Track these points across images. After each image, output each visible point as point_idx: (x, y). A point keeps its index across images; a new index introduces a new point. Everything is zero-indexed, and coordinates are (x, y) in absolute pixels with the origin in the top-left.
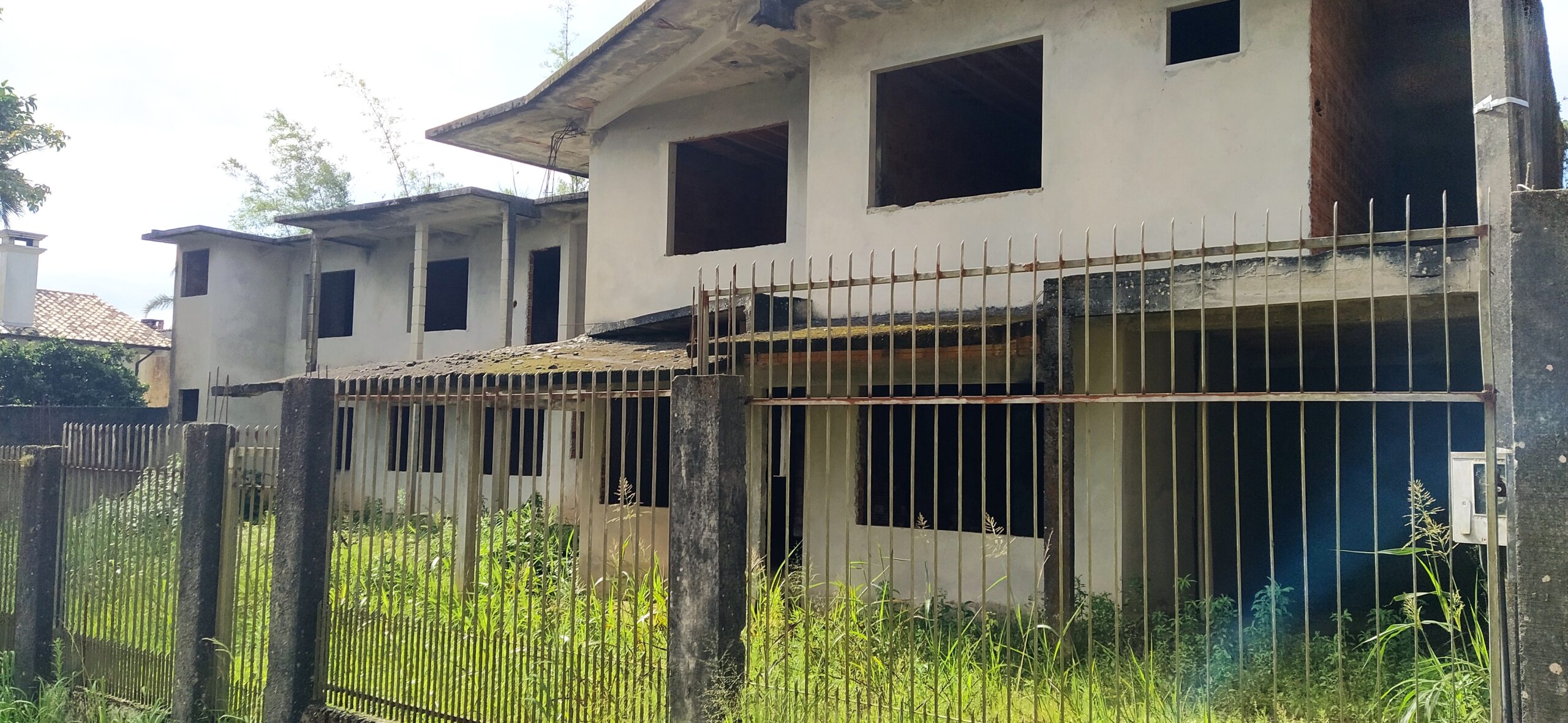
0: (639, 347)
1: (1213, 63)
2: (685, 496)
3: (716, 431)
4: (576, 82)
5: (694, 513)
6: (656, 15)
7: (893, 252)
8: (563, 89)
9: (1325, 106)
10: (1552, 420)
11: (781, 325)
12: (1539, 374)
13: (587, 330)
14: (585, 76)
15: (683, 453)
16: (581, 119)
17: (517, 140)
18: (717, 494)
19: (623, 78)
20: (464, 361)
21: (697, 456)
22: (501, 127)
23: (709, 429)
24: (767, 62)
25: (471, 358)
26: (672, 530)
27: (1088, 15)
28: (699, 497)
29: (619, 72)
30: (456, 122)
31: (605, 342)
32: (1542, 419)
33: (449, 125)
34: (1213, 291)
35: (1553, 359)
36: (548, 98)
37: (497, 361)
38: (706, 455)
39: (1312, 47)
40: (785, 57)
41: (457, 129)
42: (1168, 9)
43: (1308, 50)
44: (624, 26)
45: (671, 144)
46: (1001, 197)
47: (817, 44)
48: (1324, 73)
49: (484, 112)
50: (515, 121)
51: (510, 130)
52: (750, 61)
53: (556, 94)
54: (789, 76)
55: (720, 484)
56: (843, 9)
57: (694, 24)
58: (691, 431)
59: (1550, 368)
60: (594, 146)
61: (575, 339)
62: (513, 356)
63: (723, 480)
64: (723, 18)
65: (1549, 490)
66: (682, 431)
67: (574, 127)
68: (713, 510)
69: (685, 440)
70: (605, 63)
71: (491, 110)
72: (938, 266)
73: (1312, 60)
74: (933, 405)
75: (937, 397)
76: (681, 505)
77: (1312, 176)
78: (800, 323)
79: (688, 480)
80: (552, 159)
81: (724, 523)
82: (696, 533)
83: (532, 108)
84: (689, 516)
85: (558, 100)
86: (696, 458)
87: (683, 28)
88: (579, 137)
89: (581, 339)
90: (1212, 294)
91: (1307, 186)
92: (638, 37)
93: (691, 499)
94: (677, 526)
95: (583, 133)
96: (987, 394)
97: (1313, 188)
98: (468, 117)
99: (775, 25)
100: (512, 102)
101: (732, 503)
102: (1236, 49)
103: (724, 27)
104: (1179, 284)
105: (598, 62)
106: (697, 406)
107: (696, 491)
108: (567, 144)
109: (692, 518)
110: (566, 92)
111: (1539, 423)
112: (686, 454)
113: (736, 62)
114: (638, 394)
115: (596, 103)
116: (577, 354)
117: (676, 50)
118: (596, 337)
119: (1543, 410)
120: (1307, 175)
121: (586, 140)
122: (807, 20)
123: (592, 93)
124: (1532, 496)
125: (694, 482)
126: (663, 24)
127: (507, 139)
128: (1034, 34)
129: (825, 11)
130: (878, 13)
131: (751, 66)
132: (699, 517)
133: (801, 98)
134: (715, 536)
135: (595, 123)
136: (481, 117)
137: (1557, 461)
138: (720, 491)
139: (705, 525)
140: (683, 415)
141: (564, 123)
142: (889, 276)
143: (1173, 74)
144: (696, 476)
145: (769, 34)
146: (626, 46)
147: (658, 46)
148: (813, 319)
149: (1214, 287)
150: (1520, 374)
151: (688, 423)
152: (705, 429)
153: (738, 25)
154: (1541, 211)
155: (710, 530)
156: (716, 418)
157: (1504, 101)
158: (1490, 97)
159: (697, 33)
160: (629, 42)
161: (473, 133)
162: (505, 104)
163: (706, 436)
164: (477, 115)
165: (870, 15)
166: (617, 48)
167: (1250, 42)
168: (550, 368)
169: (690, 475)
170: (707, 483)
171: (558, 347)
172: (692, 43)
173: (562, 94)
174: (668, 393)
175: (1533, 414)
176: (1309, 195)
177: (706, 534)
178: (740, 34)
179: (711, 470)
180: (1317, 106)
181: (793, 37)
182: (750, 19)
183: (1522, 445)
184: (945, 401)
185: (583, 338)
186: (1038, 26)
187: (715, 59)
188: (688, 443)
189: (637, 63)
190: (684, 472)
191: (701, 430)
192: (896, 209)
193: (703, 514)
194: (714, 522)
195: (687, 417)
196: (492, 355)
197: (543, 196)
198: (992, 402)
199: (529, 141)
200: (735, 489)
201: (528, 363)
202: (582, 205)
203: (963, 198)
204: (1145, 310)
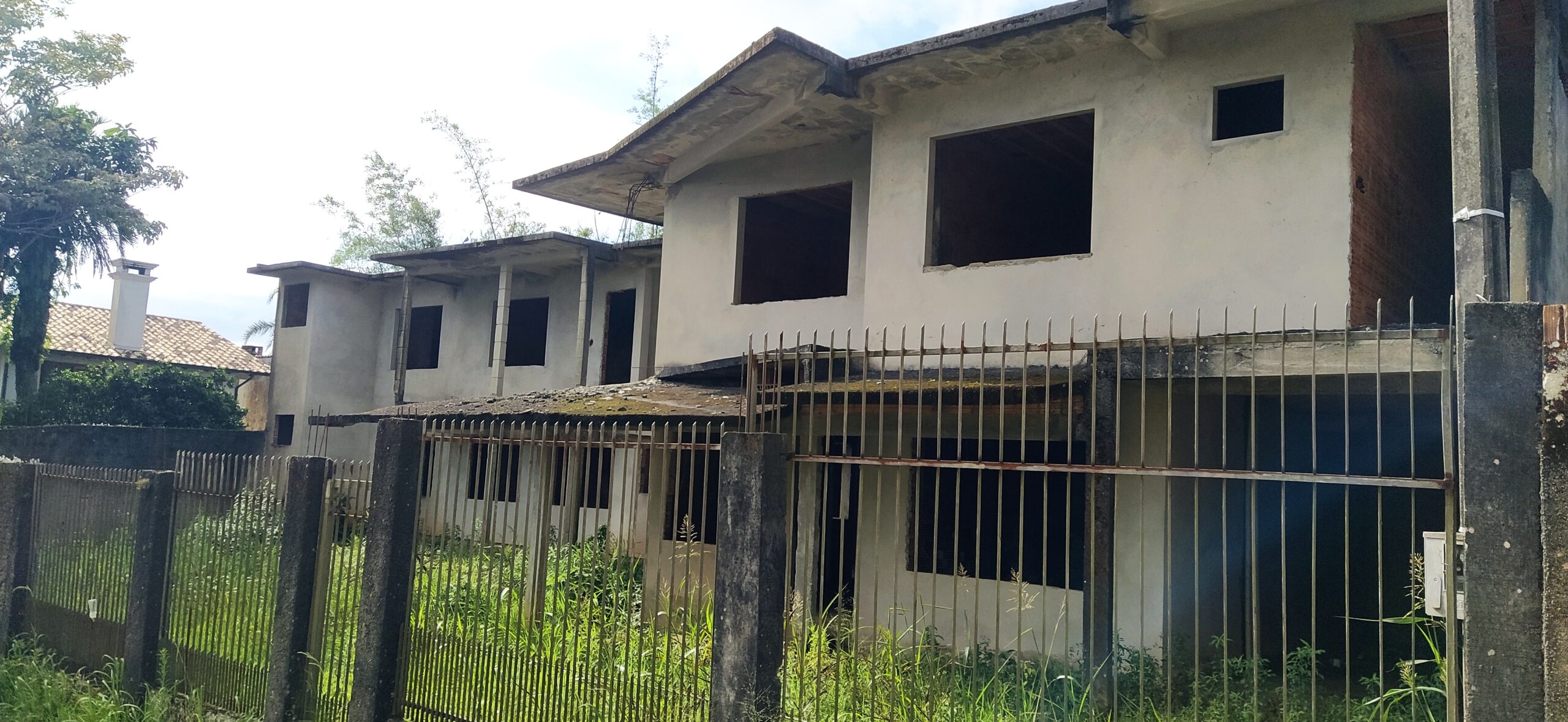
0: (704, 391)
1: (1258, 140)
2: (730, 543)
3: (759, 485)
4: (653, 140)
5: (737, 559)
6: (729, 83)
8: (641, 146)
9: (1368, 184)
10: (1498, 509)
11: (838, 376)
12: (1487, 467)
13: (657, 373)
14: (662, 136)
15: (729, 503)
16: (658, 173)
17: (597, 191)
18: (759, 541)
19: (698, 138)
20: (540, 399)
21: (742, 505)
22: (583, 179)
23: (753, 483)
24: (833, 125)
25: (547, 397)
26: (718, 573)
27: (1138, 91)
28: (743, 543)
29: (694, 132)
30: (542, 174)
31: (672, 385)
32: (1490, 508)
33: (535, 177)
34: (1250, 360)
35: (1500, 454)
36: (627, 154)
37: (571, 401)
38: (750, 504)
39: (1353, 127)
40: (850, 121)
41: (542, 180)
42: (1215, 88)
43: (1349, 130)
44: (699, 92)
45: (741, 199)
46: (1051, 260)
47: (879, 111)
48: (1368, 152)
49: (567, 165)
50: (596, 175)
51: (591, 182)
52: (817, 124)
53: (635, 151)
54: (854, 138)
55: (762, 534)
56: (904, 80)
57: (765, 91)
58: (737, 482)
59: (1497, 462)
60: (669, 199)
61: (645, 381)
62: (586, 396)
63: (764, 529)
64: (791, 86)
65: (1495, 572)
66: (729, 483)
67: (651, 180)
68: (754, 557)
69: (731, 491)
70: (681, 124)
71: (574, 163)
72: (963, 342)
73: (1353, 140)
74: (956, 469)
75: (960, 462)
76: (726, 551)
77: (1352, 251)
78: (856, 374)
79: (733, 528)
80: (629, 211)
81: (764, 568)
82: (738, 577)
83: (615, 162)
84: (733, 561)
85: (636, 156)
86: (741, 509)
87: (752, 95)
88: (655, 189)
89: (651, 381)
90: (1249, 363)
91: (1347, 260)
92: (711, 102)
93: (735, 546)
94: (722, 570)
95: (659, 187)
96: (1004, 461)
97: (1353, 263)
98: (553, 170)
99: (839, 93)
100: (594, 157)
101: (772, 551)
102: (1280, 127)
103: (791, 95)
104: (1217, 352)
105: (674, 123)
106: (743, 461)
107: (740, 539)
108: (644, 195)
109: (736, 563)
110: (644, 149)
111: (1487, 511)
112: (732, 504)
113: (803, 125)
114: (691, 446)
115: (672, 159)
116: (646, 397)
117: (747, 113)
118: (664, 379)
119: (1491, 500)
120: (1347, 250)
121: (662, 192)
122: (871, 89)
123: (668, 151)
124: (1480, 578)
125: (739, 530)
126: (735, 91)
127: (588, 190)
128: (1086, 107)
129: (887, 81)
130: (939, 84)
131: (815, 128)
132: (742, 562)
133: (863, 161)
134: (755, 581)
135: (668, 179)
136: (565, 170)
137: (1502, 546)
138: (762, 540)
139: (747, 570)
140: (730, 468)
141: (642, 176)
143: (1218, 149)
144: (741, 524)
145: (833, 103)
146: (700, 110)
147: (730, 110)
148: (869, 371)
149: (1251, 356)
150: (1471, 466)
151: (735, 477)
152: (749, 482)
153: (805, 94)
154: (1491, 321)
155: (751, 575)
156: (760, 472)
157: (1479, 212)
158: (1466, 208)
159: (766, 100)
160: (703, 107)
161: (557, 184)
162: (588, 159)
163: (750, 488)
164: (561, 168)
165: (931, 85)
166: (692, 112)
167: (1293, 122)
168: (619, 410)
169: (735, 523)
170: (750, 531)
171: (629, 389)
172: (762, 107)
173: (640, 151)
174: (718, 447)
175: (1482, 504)
176: (1349, 269)
177: (748, 578)
178: (806, 102)
179: (754, 519)
180: (1358, 184)
181: (859, 104)
182: (816, 89)
183: (1472, 530)
184: (966, 465)
185: (652, 380)
186: (1092, 100)
187: (783, 122)
188: (734, 494)
189: (711, 124)
190: (729, 520)
191: (746, 483)
192: (951, 269)
193: (746, 559)
194: (755, 568)
195: (734, 470)
196: (567, 395)
197: (620, 241)
198: (1008, 468)
199: (608, 192)
200: (775, 538)
201: (600, 404)
202: (655, 251)
203: (1015, 261)
204: (1185, 376)
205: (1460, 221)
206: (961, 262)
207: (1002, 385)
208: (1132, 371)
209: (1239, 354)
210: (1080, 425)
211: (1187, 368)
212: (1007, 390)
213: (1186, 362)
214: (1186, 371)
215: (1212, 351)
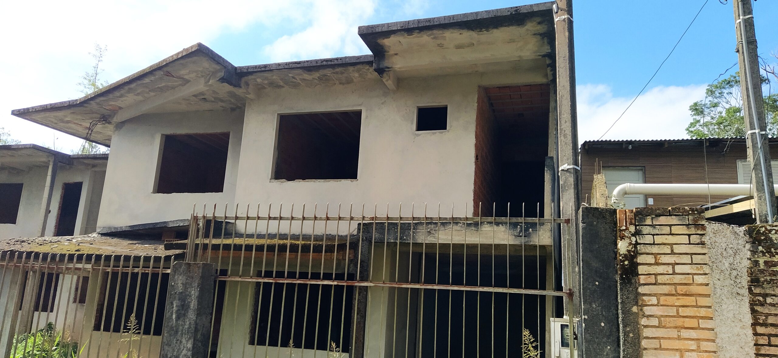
0: (131, 242)
1: (435, 133)
2: (173, 330)
3: (197, 294)
4: (111, 96)
5: (178, 340)
6: (165, 69)
7: (304, 205)
8: (102, 99)
9: (479, 157)
10: (598, 306)
11: (217, 235)
12: (593, 285)
13: (98, 230)
14: (117, 94)
15: (175, 306)
16: (110, 116)
17: (68, 122)
18: (194, 329)
19: (140, 98)
20: (18, 243)
21: (184, 308)
22: (60, 114)
23: (193, 292)
24: (222, 101)
25: (23, 242)
26: (162, 348)
27: (382, 104)
28: (182, 330)
29: (138, 94)
30: (33, 108)
31: (108, 238)
32: (594, 306)
33: (28, 109)
34: (434, 235)
35: (598, 279)
36: (91, 102)
37: (41, 245)
38: (189, 307)
39: (476, 132)
40: (232, 100)
41: (32, 111)
42: (417, 107)
43: (475, 133)
44: (146, 71)
45: (162, 135)
46: (338, 181)
47: (251, 96)
48: (480, 144)
49: (51, 105)
50: (69, 112)
51: (65, 116)
52: (213, 99)
53: (98, 100)
54: (233, 110)
55: (196, 324)
56: (266, 82)
57: (186, 77)
58: (182, 293)
59: (597, 283)
60: (115, 131)
61: (90, 235)
62: (51, 242)
63: (198, 321)
64: (202, 76)
65: (597, 338)
66: (176, 293)
67: (105, 119)
68: (190, 338)
69: (177, 298)
70: (130, 89)
71: (56, 104)
72: (327, 214)
73: (476, 138)
74: (319, 285)
75: (322, 281)
76: (170, 335)
77: (474, 188)
78: (228, 235)
79: (176, 321)
80: (89, 135)
81: (196, 346)
82: (177, 352)
83: (81, 106)
84: (175, 342)
85: (98, 104)
86: (183, 309)
87: (179, 77)
88: (107, 125)
89: (94, 235)
90: (433, 237)
91: (472, 192)
92: (152, 78)
93: (177, 332)
94: (166, 348)
95: (110, 123)
96: (347, 280)
97: (474, 193)
98: (41, 106)
99: (231, 84)
100: (69, 101)
101: (201, 335)
102: (445, 128)
103: (202, 81)
104: (420, 230)
105: (126, 88)
106: (187, 279)
107: (181, 328)
108: (99, 127)
109: (176, 343)
110: (103, 100)
111: (593, 307)
112: (177, 306)
113: (205, 99)
114: (149, 271)
115: (120, 108)
116: (92, 244)
117: (173, 88)
118: (103, 235)
119: (595, 302)
120: (472, 187)
121: (111, 127)
122: (247, 84)
123: (119, 103)
124: (591, 341)
125: (180, 322)
126: (168, 74)
127: (62, 121)
128: (358, 108)
129: (256, 81)
130: (283, 87)
131: (212, 102)
132: (181, 342)
133: (239, 121)
134: (190, 353)
135: (117, 119)
136: (49, 107)
137: (601, 325)
138: (196, 328)
139: (184, 347)
140: (177, 284)
141: (99, 116)
142: (301, 217)
143: (418, 135)
144: (181, 319)
145: (227, 87)
146: (144, 82)
147: (163, 85)
148: (236, 234)
149: (434, 233)
150: (585, 285)
151: (180, 288)
152: (190, 292)
153: (211, 81)
154: (593, 215)
155: (187, 350)
156: (198, 286)
157: (571, 167)
158: (566, 165)
159: (187, 81)
160: (147, 80)
161: (43, 115)
162: (65, 102)
163: (190, 296)
164: (46, 105)
165: (280, 87)
166: (139, 82)
167: (451, 127)
168: (76, 251)
169: (178, 318)
170: (188, 323)
171: (79, 239)
172: (182, 86)
173: (101, 101)
174: (169, 271)
175: (591, 304)
176: (473, 196)
177: (184, 352)
178: (211, 85)
179: (192, 315)
180: (477, 157)
181: (239, 92)
182: (218, 79)
183: (586, 317)
184: (326, 282)
185: (95, 235)
186: (360, 105)
187: (194, 96)
188: (179, 300)
189: (150, 91)
190: (174, 316)
191: (188, 293)
192: (285, 182)
193: (184, 341)
194: (190, 345)
195: (180, 285)
196: (37, 241)
197: (80, 153)
198: (350, 284)
199: (75, 123)
200: (203, 327)
201: (61, 247)
202: (104, 161)
203: (319, 180)
204: (404, 241)
205: (563, 170)
206: (290, 178)
207: (312, 243)
208: (379, 238)
209: (429, 232)
210: (352, 265)
211: (405, 238)
212: (314, 246)
213: (405, 235)
214: (404, 239)
215: (417, 230)
